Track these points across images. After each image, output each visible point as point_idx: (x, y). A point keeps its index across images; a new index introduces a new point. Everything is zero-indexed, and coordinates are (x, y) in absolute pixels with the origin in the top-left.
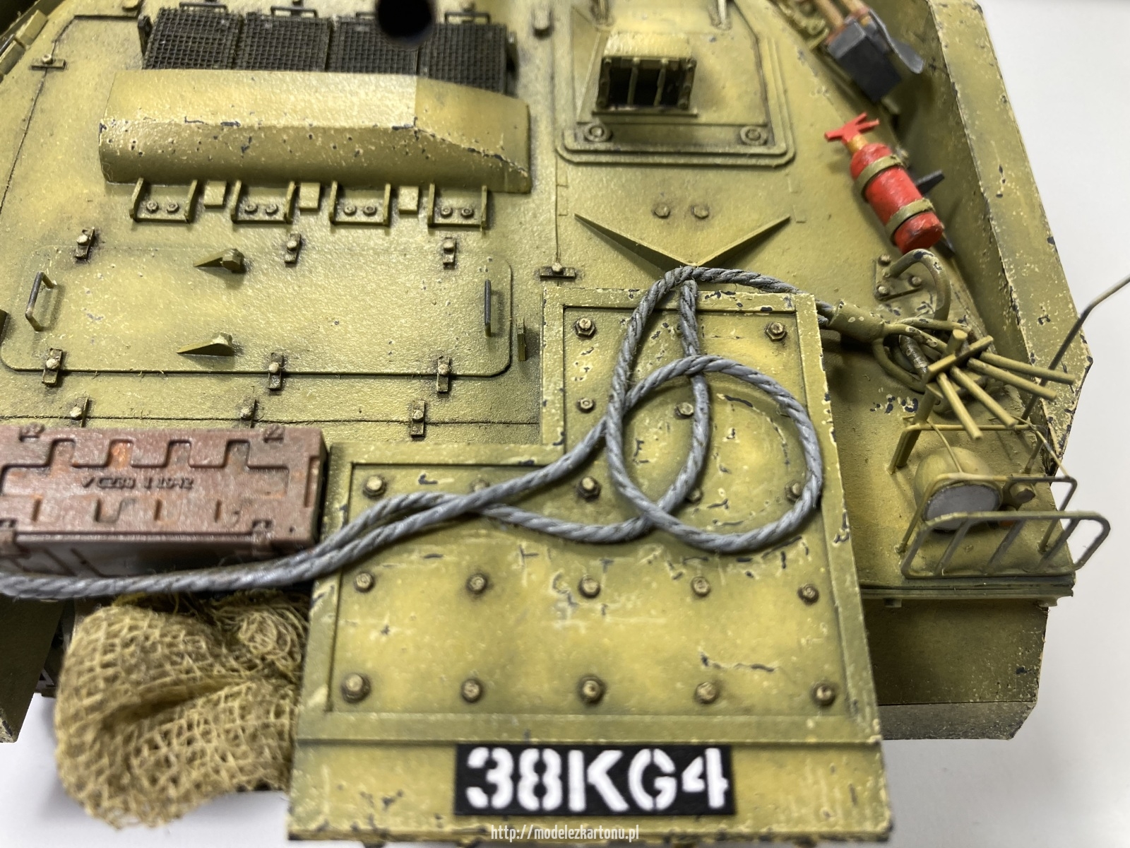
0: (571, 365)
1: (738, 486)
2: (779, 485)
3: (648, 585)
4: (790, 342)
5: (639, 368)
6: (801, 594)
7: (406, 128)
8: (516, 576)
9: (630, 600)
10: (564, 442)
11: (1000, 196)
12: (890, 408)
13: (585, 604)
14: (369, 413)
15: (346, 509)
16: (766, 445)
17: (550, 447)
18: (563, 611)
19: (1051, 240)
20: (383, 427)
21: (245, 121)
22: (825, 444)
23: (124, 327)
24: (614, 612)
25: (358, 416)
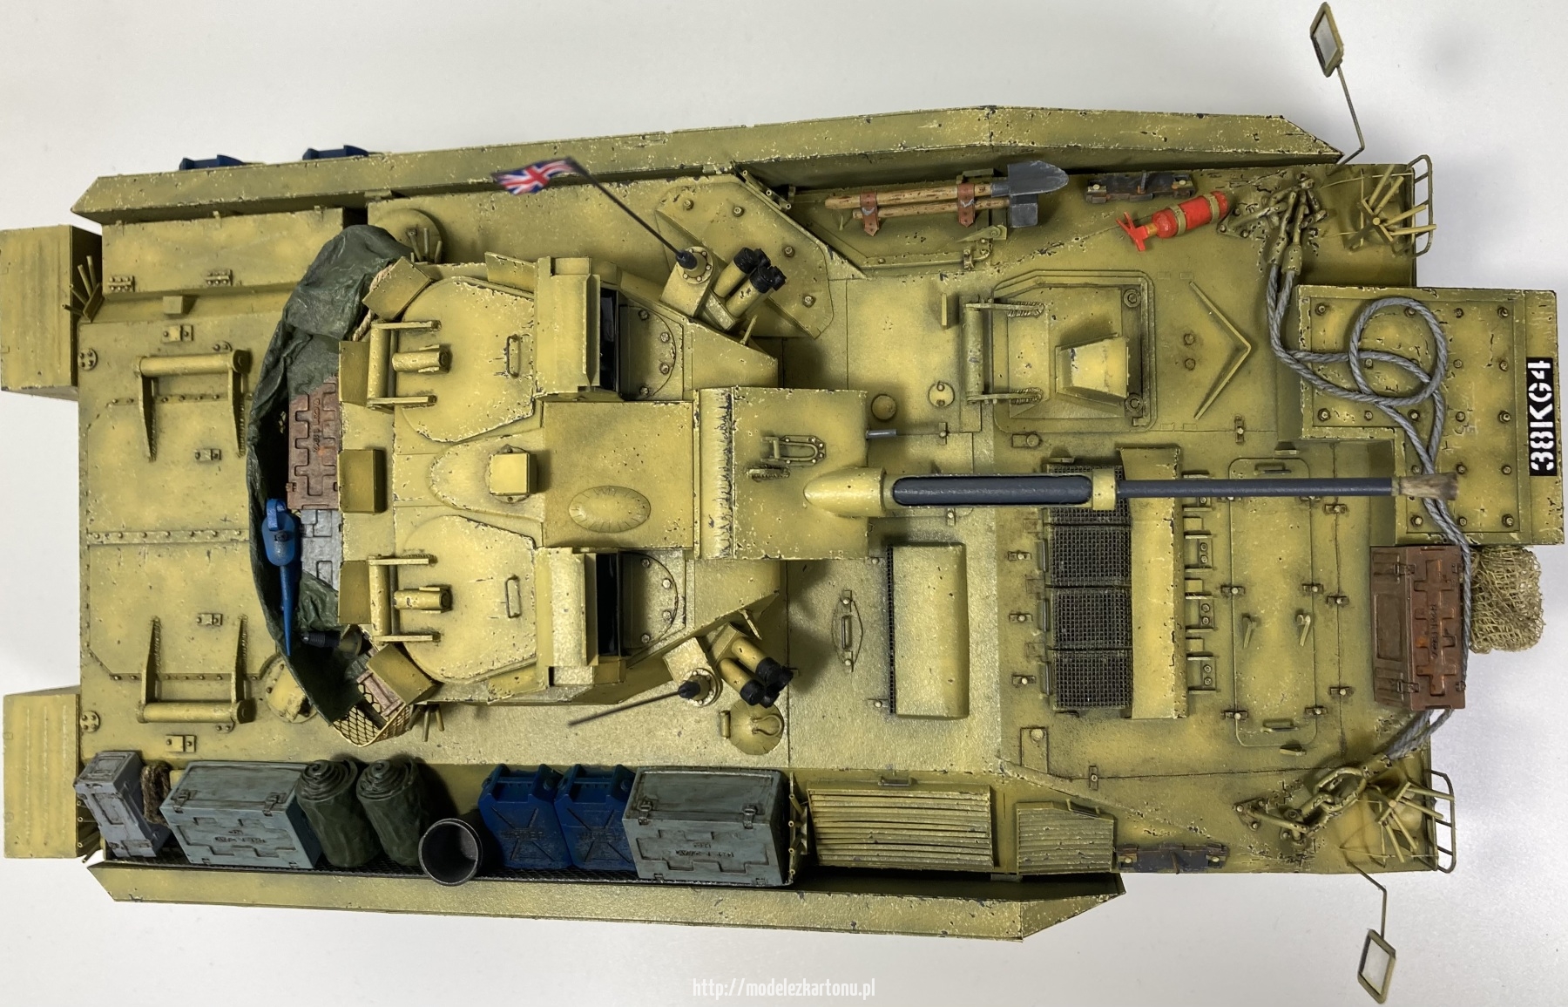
0: (1345, 423)
1: (1408, 340)
2: (1405, 319)
3: (1458, 389)
4: (1327, 303)
5: (1345, 386)
6: (1459, 317)
7: (1172, 525)
8: (1456, 451)
9: (1465, 398)
10: (1392, 428)
11: (1166, 140)
12: (1315, 244)
13: (1468, 419)
14: (1330, 536)
15: (1430, 534)
16: (1385, 323)
17: (1396, 435)
18: (1471, 429)
19: (1200, 116)
20: (1340, 527)
21: (1171, 627)
22: (1387, 294)
23: (1287, 681)
24: (1470, 405)
25: (1333, 542)
